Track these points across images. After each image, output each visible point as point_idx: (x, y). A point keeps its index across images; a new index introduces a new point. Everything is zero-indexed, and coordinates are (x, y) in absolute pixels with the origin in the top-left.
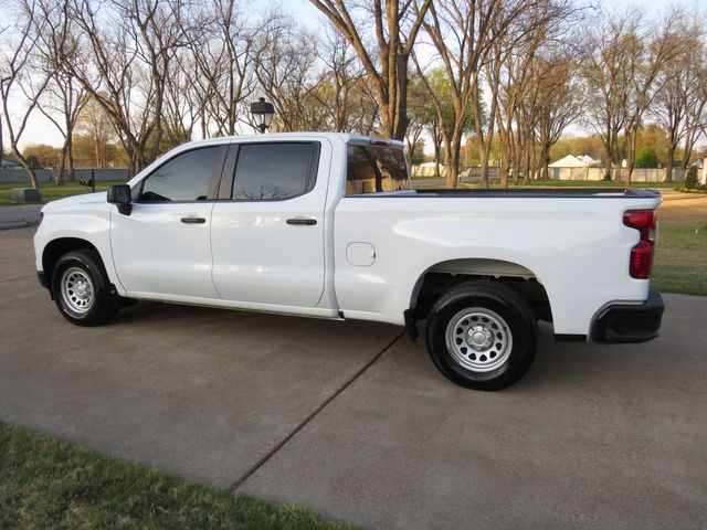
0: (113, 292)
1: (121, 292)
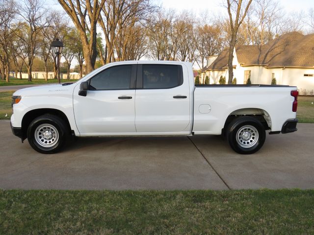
0: (73, 134)
1: (77, 134)
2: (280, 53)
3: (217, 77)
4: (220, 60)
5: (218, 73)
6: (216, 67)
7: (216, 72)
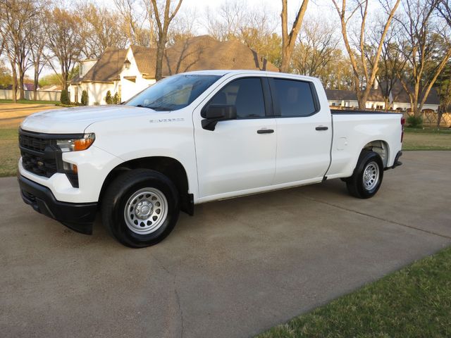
0: (192, 201)
1: (196, 199)
2: (194, 63)
3: (100, 92)
4: (102, 66)
5: (101, 87)
6: (97, 77)
7: (98, 86)
